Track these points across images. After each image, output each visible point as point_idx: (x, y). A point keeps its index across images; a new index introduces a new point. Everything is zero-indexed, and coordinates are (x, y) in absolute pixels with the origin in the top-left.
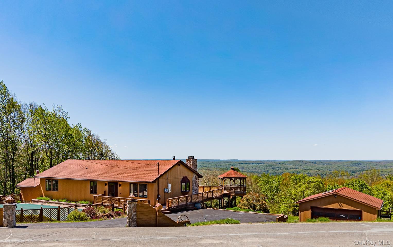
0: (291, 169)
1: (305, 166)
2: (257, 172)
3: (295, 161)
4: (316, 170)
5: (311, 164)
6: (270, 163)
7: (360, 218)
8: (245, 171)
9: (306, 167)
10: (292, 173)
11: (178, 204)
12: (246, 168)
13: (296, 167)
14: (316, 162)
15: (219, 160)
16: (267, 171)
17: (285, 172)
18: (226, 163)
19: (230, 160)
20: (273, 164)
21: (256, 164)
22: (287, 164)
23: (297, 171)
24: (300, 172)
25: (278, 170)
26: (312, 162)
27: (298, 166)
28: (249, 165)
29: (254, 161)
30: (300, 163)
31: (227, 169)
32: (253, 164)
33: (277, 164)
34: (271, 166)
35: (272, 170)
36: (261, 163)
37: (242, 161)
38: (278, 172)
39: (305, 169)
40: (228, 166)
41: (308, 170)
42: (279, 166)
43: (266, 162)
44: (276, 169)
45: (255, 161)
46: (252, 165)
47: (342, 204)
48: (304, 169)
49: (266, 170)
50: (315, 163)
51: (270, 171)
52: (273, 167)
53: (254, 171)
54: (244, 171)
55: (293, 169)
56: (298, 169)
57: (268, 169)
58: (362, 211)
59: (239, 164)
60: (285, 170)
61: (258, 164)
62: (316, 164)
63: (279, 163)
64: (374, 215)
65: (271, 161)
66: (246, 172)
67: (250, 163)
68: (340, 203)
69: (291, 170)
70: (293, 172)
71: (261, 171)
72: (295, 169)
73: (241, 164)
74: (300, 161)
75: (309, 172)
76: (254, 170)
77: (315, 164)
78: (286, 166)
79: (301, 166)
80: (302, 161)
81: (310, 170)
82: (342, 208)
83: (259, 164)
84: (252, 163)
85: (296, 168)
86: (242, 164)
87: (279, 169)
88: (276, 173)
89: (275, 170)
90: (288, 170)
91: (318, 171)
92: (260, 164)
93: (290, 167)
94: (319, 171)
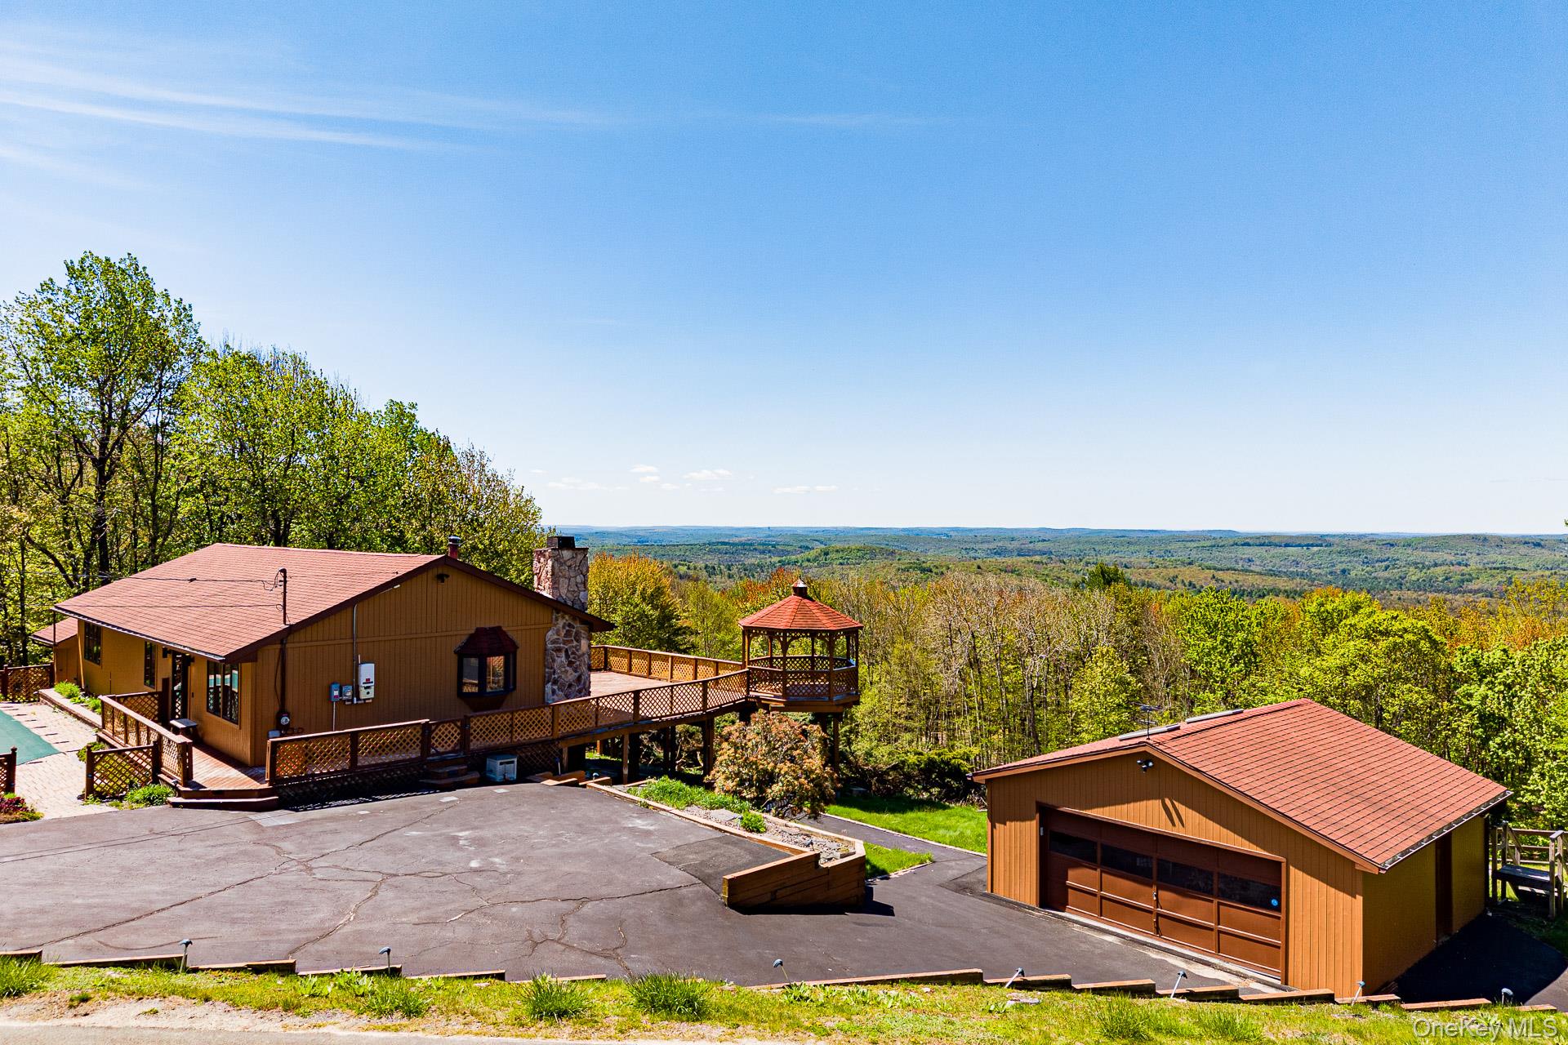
0: (1436, 565)
1: (1496, 557)
2: (1302, 575)
3: (1454, 536)
4: (1539, 573)
5: (1523, 550)
6: (1355, 544)
7: (1274, 902)
8: (1258, 569)
9: (1500, 558)
10: (1440, 579)
11: (354, 760)
12: (1262, 559)
13: (1460, 558)
14: (1542, 543)
15: (1164, 531)
16: (1344, 571)
17: (1414, 578)
18: (1189, 544)
19: (1203, 531)
20: (1367, 546)
21: (1299, 545)
22: (1423, 548)
23: (1463, 575)
24: (1473, 578)
25: (1387, 568)
26: (1526, 543)
27: (1468, 555)
28: (1274, 551)
29: (1291, 537)
30: (1476, 547)
31: (1190, 564)
32: (1287, 545)
33: (1384, 547)
34: (1357, 553)
35: (1360, 568)
36: (1320, 542)
37: (1248, 536)
38: (1386, 574)
39: (1494, 565)
40: (1194, 552)
41: (1505, 569)
42: (1391, 553)
43: (1337, 540)
44: (1377, 565)
45: (1297, 537)
46: (1282, 550)
47: (1182, 808)
48: (1490, 566)
49: (1339, 567)
50: (1538, 545)
51: (1353, 573)
52: (1366, 558)
53: (1292, 573)
54: (1252, 571)
55: (1444, 568)
56: (1466, 565)
57: (1344, 566)
58: (1284, 866)
59: (1236, 544)
60: (1412, 569)
61: (1308, 545)
62: (1543, 547)
63: (1392, 545)
64: (1349, 897)
65: (1360, 537)
66: (1261, 574)
67: (1277, 541)
68: (1167, 801)
69: (1439, 570)
70: (1447, 579)
71: (1318, 571)
72: (1452, 568)
73: (1243, 545)
74: (1475, 538)
75: (1511, 578)
76: (1291, 569)
77: (1538, 549)
78: (1417, 555)
79: (1479, 554)
80: (1483, 540)
81: (1516, 569)
82: (1178, 831)
83: (1312, 545)
84: (1285, 541)
85: (1459, 564)
86: (1248, 545)
87: (1390, 564)
88: (1376, 578)
89: (1373, 570)
90: (1424, 571)
91: (1548, 573)
92: (1317, 546)
93: (1431, 557)
94: (1555, 573)
